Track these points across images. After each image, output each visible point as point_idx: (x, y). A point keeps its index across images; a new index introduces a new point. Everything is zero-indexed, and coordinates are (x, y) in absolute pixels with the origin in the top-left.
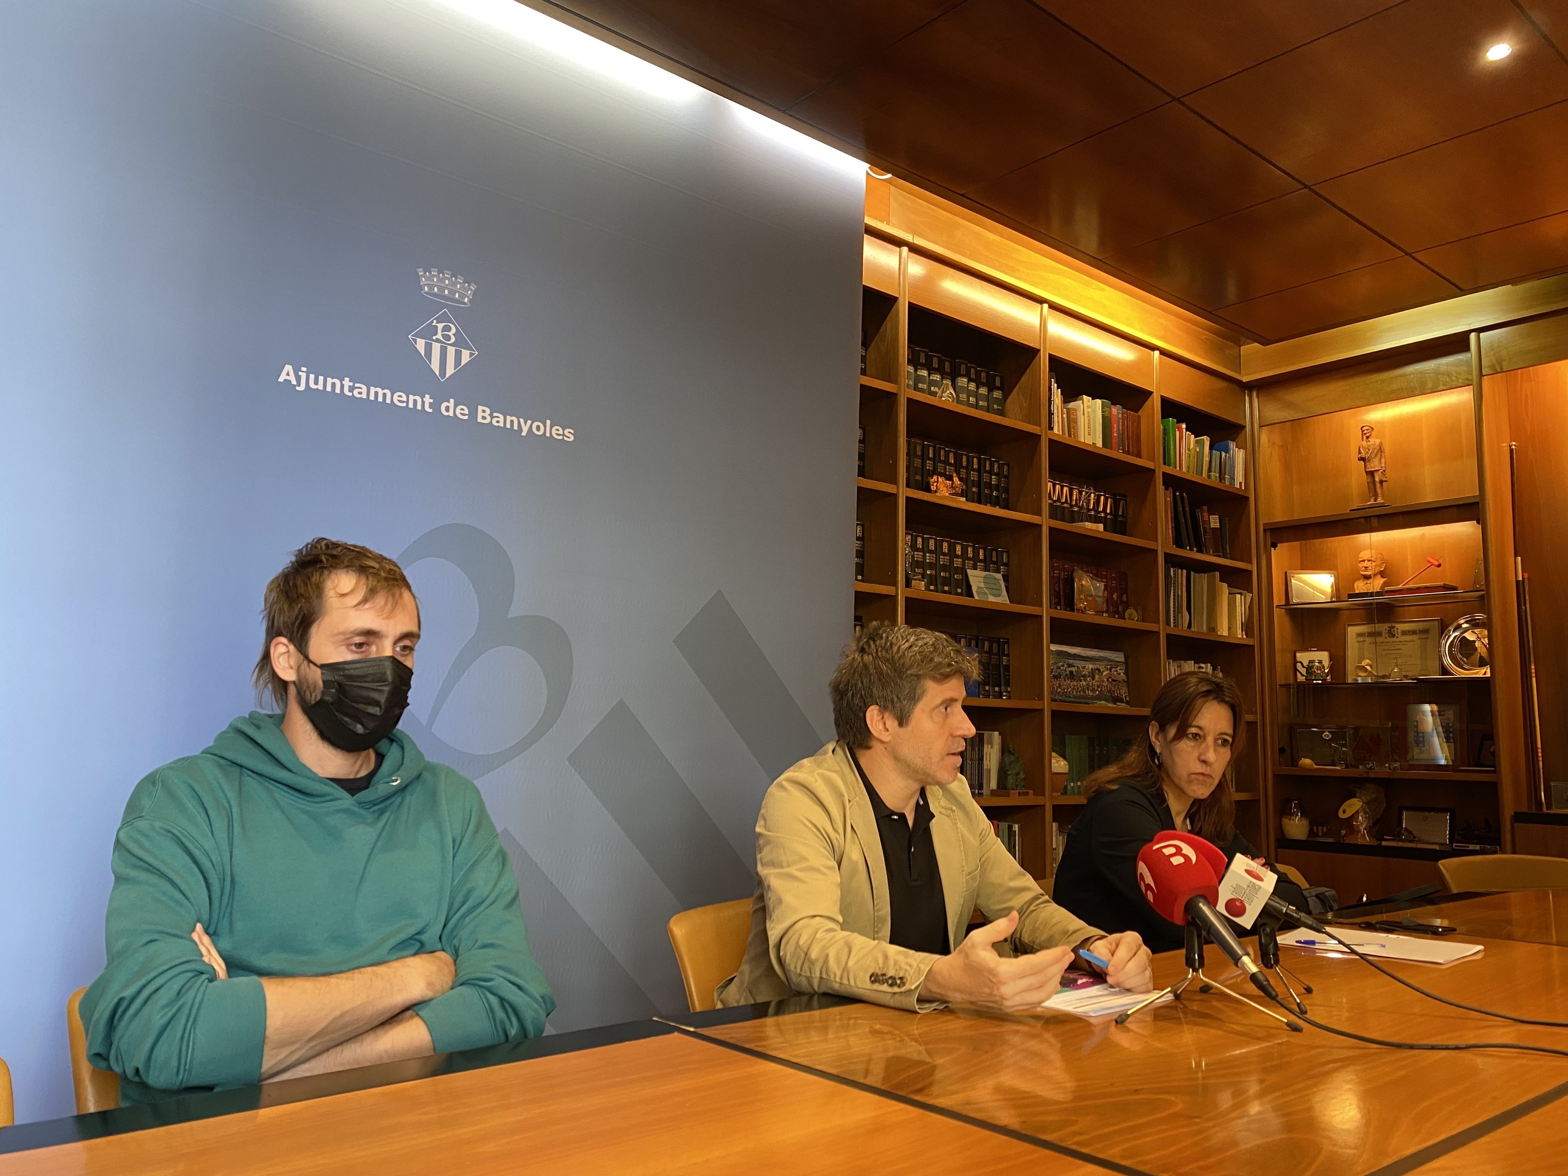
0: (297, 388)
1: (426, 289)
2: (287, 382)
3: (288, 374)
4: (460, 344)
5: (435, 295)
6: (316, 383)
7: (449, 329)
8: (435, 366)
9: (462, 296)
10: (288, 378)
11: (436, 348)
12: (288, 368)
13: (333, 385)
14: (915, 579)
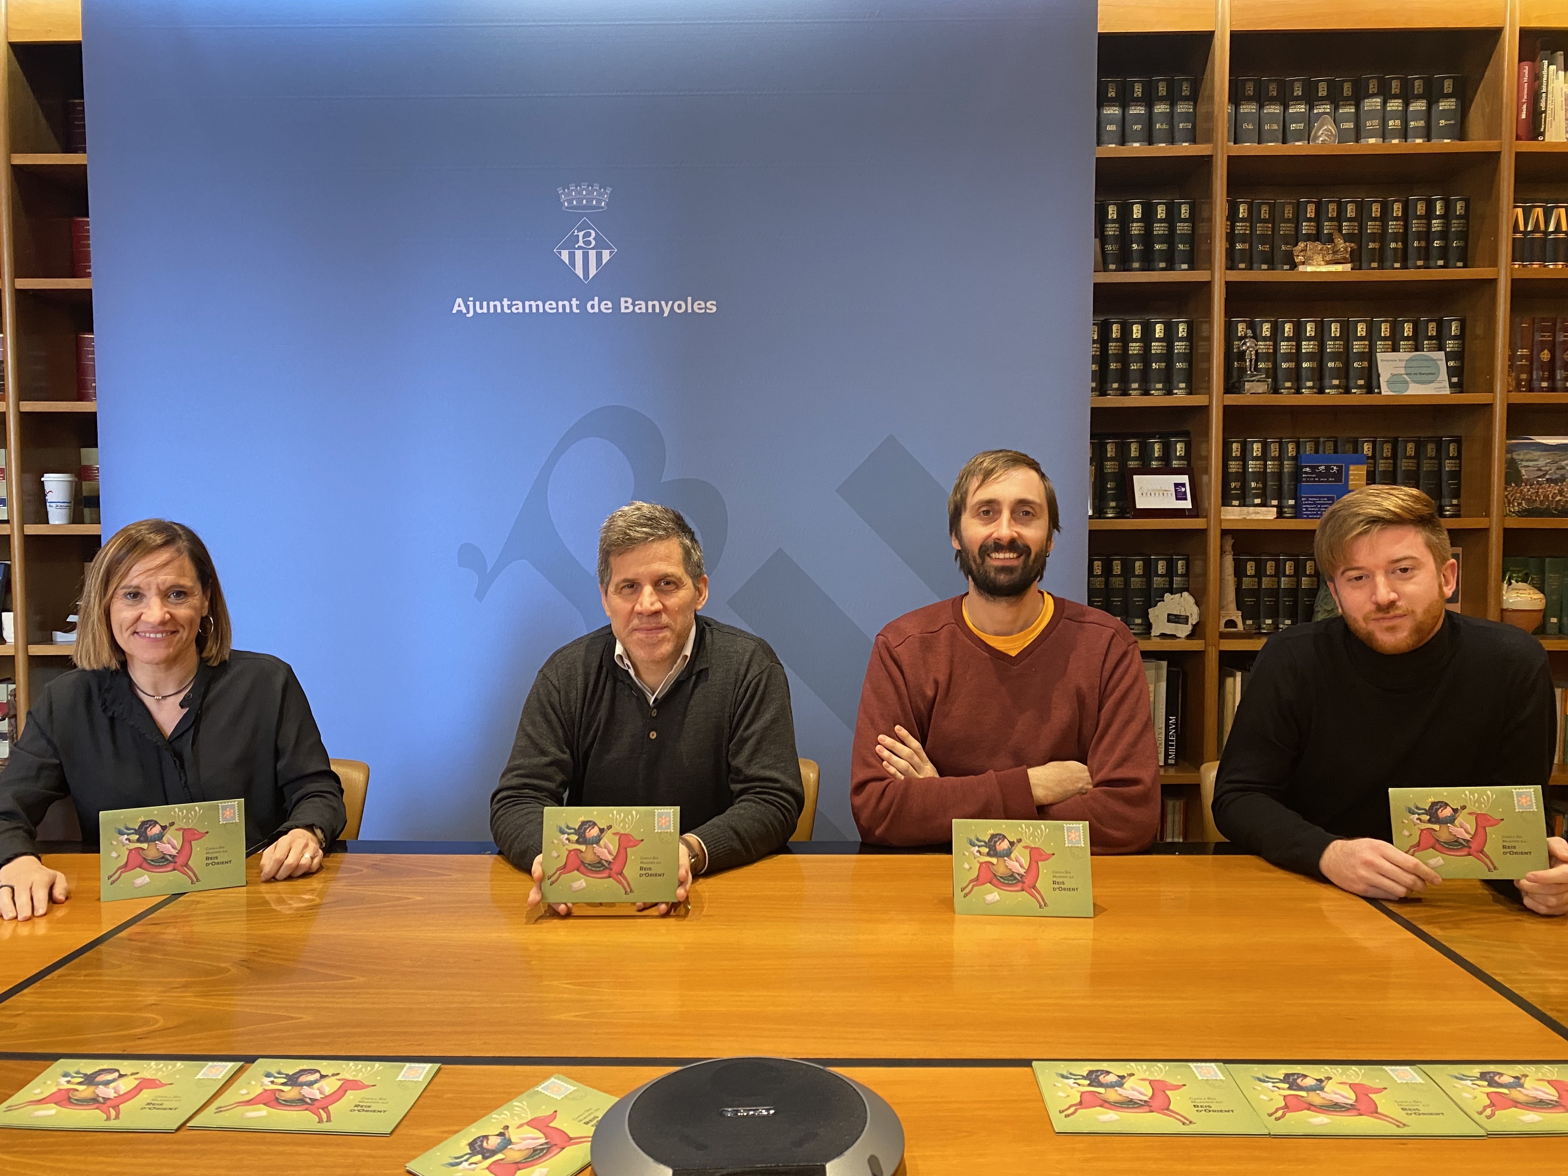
0: (468, 315)
1: (566, 204)
2: (460, 312)
3: (459, 306)
4: (600, 245)
6: (481, 308)
7: (589, 235)
8: (579, 272)
9: (599, 201)
10: (459, 309)
11: (579, 254)
12: (459, 301)
13: (495, 306)
14: (1253, 381)
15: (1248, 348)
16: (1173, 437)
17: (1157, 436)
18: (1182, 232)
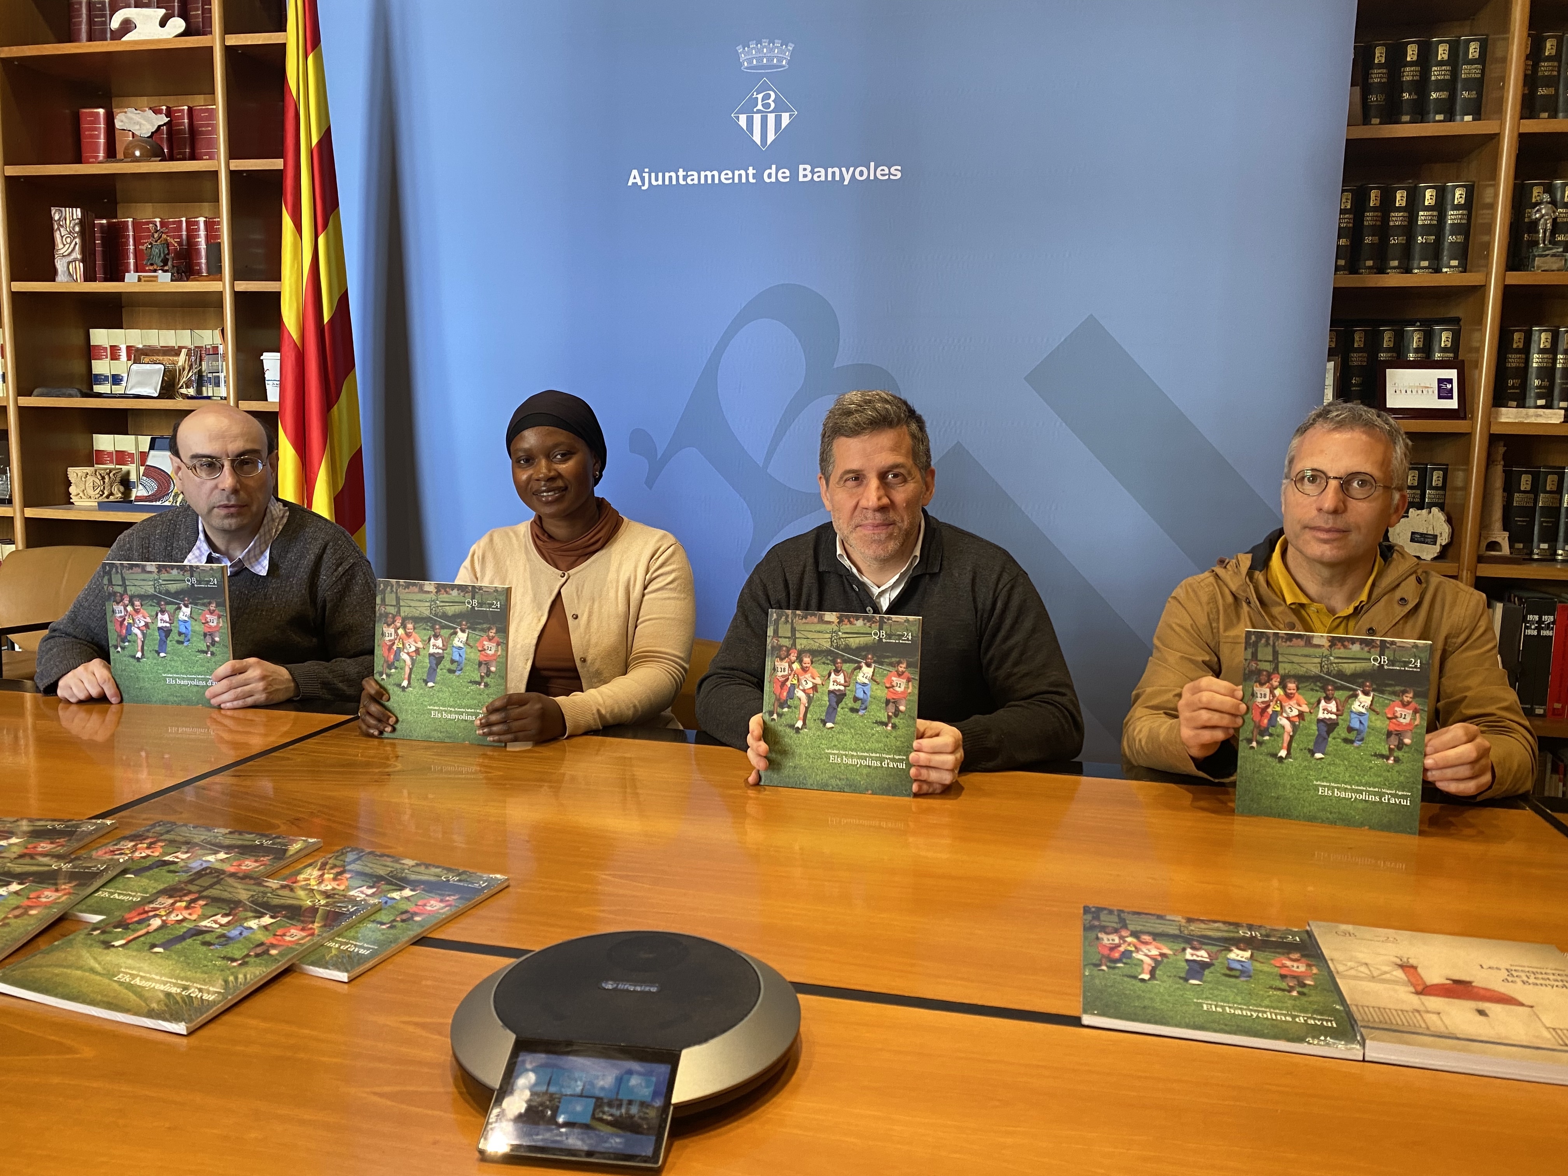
0: (643, 188)
1: (746, 64)
2: (635, 184)
3: (635, 178)
4: (780, 108)
5: (755, 68)
6: (657, 180)
7: (769, 96)
8: (757, 138)
9: (780, 60)
10: (635, 181)
11: (757, 118)
12: (635, 172)
13: (670, 178)
14: (1546, 255)
15: (1543, 216)
16: (1438, 324)
17: (1418, 324)
18: (1469, 76)
